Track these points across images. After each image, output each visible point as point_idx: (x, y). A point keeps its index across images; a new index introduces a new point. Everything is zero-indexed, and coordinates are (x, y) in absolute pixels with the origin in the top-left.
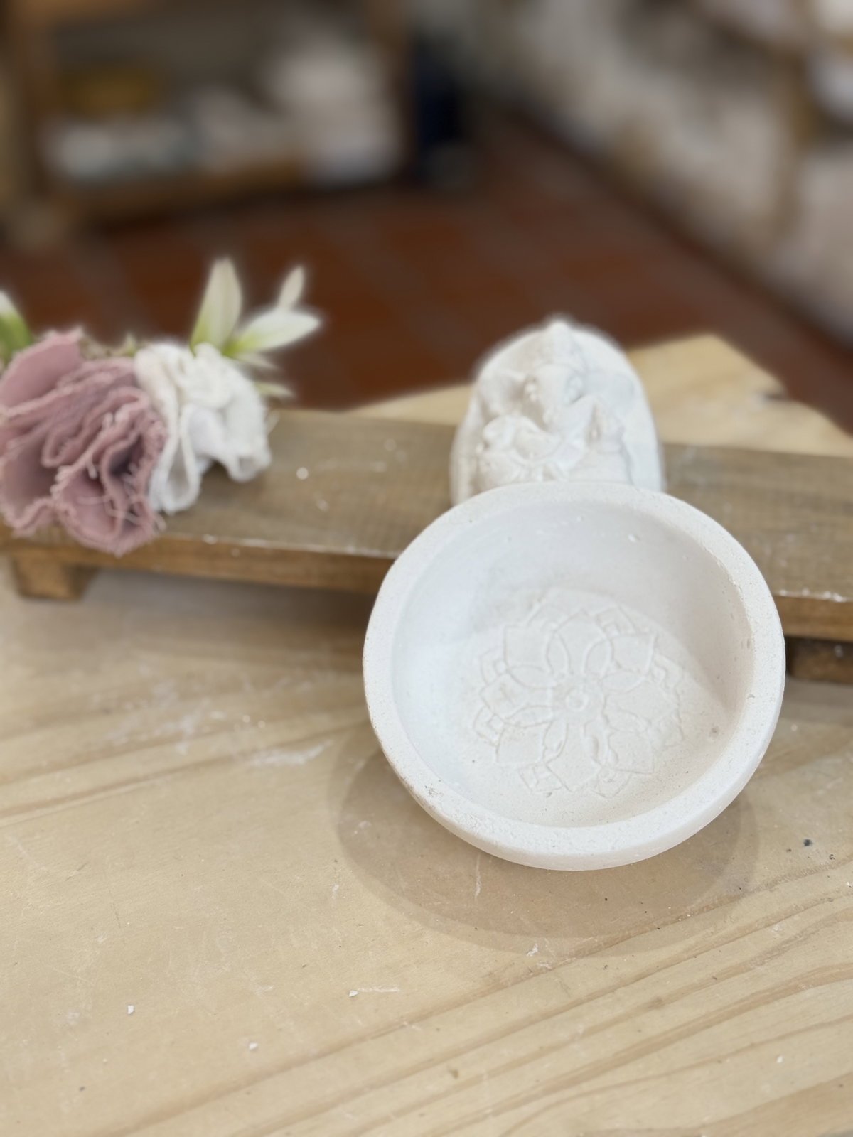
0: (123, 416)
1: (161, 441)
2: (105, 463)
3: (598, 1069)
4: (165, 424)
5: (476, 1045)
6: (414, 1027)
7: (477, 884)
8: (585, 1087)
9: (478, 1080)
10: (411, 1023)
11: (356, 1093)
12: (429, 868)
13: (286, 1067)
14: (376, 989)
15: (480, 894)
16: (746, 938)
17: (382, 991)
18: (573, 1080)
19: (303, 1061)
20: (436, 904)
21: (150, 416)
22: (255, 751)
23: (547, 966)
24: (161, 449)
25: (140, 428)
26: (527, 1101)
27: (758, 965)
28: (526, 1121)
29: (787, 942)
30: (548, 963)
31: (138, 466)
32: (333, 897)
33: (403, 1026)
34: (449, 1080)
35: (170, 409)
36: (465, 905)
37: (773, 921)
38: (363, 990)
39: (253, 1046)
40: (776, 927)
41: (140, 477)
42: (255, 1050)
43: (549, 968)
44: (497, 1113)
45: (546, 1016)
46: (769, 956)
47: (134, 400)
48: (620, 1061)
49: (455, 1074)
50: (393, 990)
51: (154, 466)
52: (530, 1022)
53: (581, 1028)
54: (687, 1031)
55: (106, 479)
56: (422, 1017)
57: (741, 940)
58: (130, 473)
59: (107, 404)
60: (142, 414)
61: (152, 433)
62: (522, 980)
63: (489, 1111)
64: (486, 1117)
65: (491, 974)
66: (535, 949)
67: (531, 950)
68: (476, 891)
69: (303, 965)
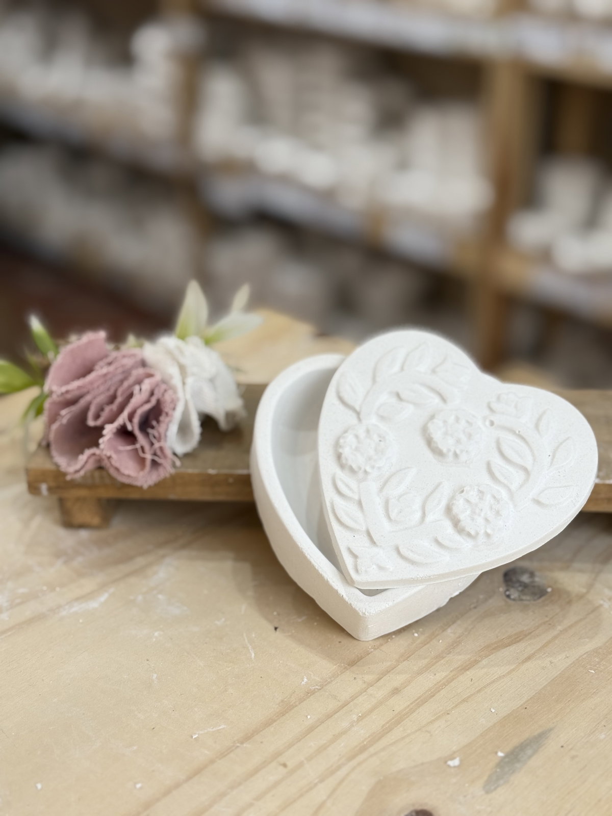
3: (375, 738)
5: (290, 746)
6: (245, 745)
7: (250, 651)
8: (372, 750)
9: (301, 765)
10: (242, 743)
11: (223, 795)
12: (214, 649)
13: (168, 792)
14: (209, 730)
15: (255, 656)
17: (214, 729)
18: (363, 749)
19: (177, 786)
20: (227, 669)
22: (59, 607)
23: (317, 687)
26: (339, 768)
27: (448, 654)
28: (342, 781)
29: (459, 637)
30: (317, 685)
32: (155, 682)
33: (238, 747)
34: (282, 770)
36: (248, 665)
38: (201, 732)
39: (139, 786)
42: (141, 788)
43: (320, 688)
44: (322, 781)
45: (329, 716)
46: (452, 647)
48: (387, 730)
49: (285, 765)
50: (221, 727)
52: (321, 722)
53: (355, 717)
54: (421, 702)
56: (247, 738)
62: (305, 700)
63: (316, 781)
64: (316, 785)
65: (282, 701)
66: (305, 680)
67: (303, 681)
68: (251, 655)
69: (153, 727)
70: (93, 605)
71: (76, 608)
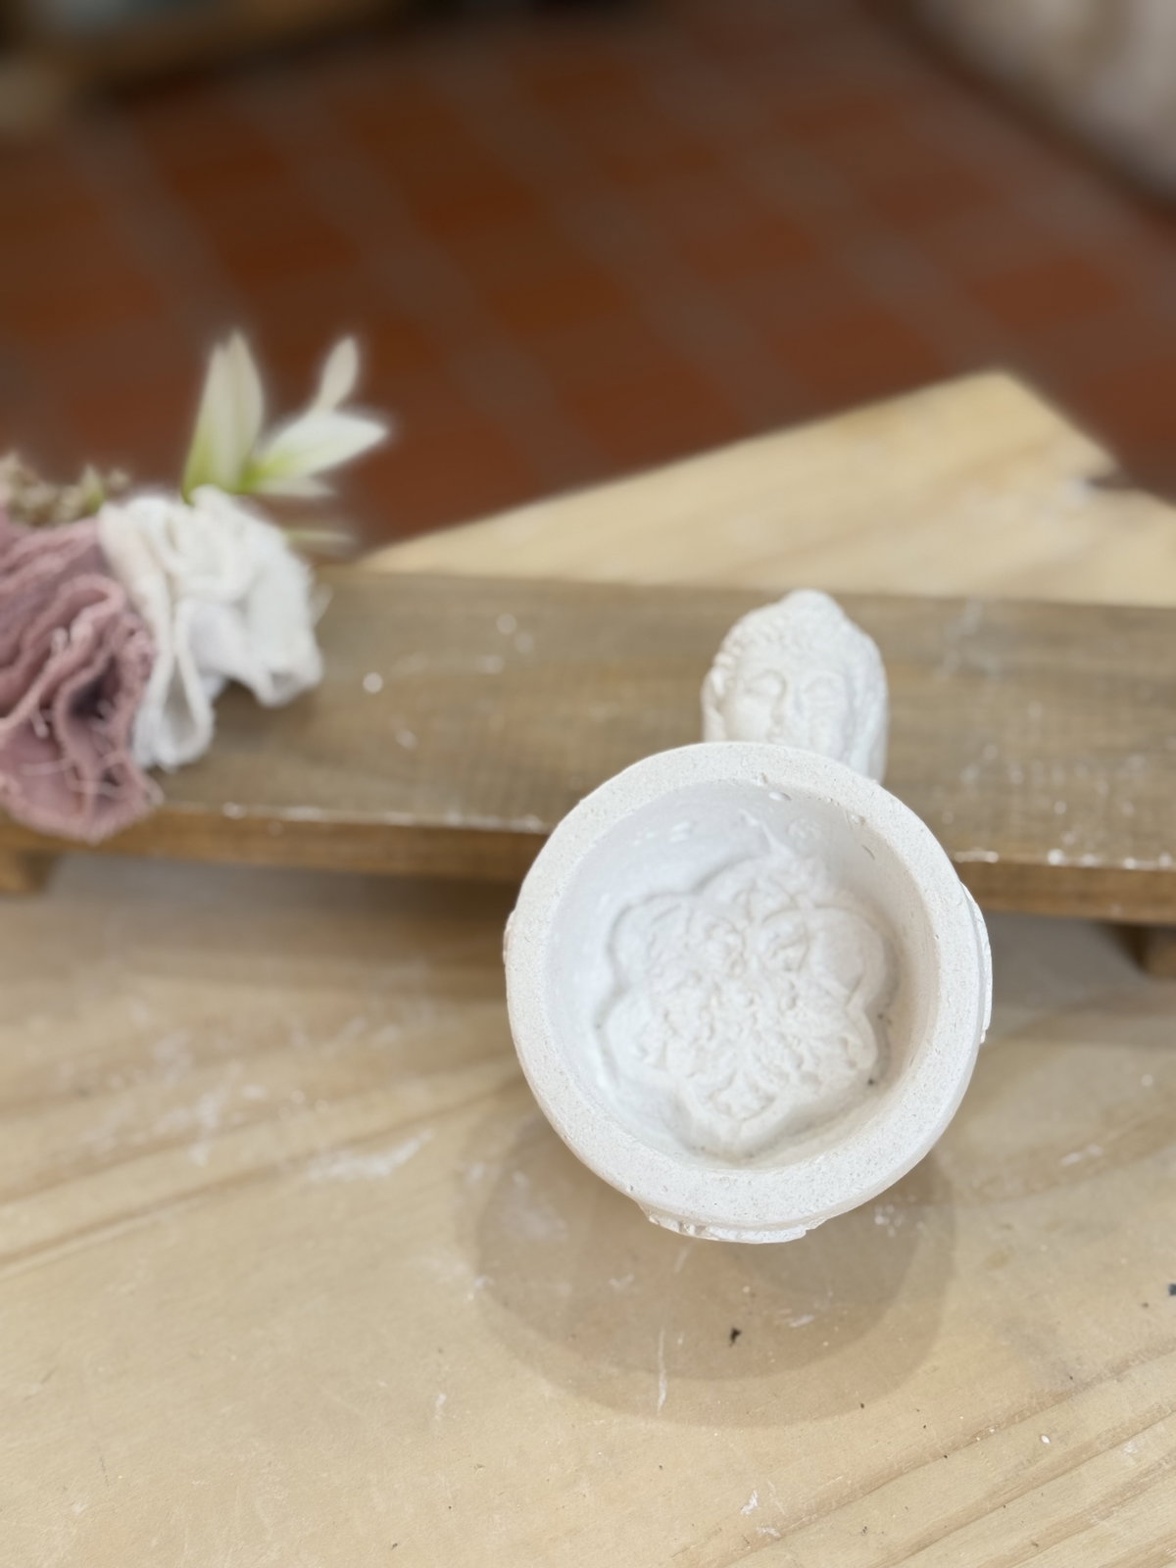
0: (83, 629)
1: (147, 662)
2: (61, 706)
4: (150, 635)
7: (661, 1384)
15: (665, 1402)
16: (1083, 1469)
20: (596, 1423)
21: (128, 622)
22: (312, 1154)
23: (772, 1531)
24: (146, 677)
25: (113, 644)
27: (1103, 1519)
29: (1147, 1473)
30: (774, 1526)
31: (113, 705)
32: (437, 1417)
35: (156, 610)
36: (642, 1424)
37: (1125, 1437)
40: (1129, 1447)
41: (116, 725)
43: (777, 1535)
46: (1119, 1500)
47: (100, 597)
51: (138, 703)
55: (63, 732)
57: (1074, 1473)
58: (100, 717)
59: (57, 608)
60: (114, 620)
61: (131, 651)
65: (685, 1550)
66: (754, 1502)
67: (748, 1504)
68: (658, 1396)
69: (393, 1543)
70: (379, 1166)
71: (345, 1167)
